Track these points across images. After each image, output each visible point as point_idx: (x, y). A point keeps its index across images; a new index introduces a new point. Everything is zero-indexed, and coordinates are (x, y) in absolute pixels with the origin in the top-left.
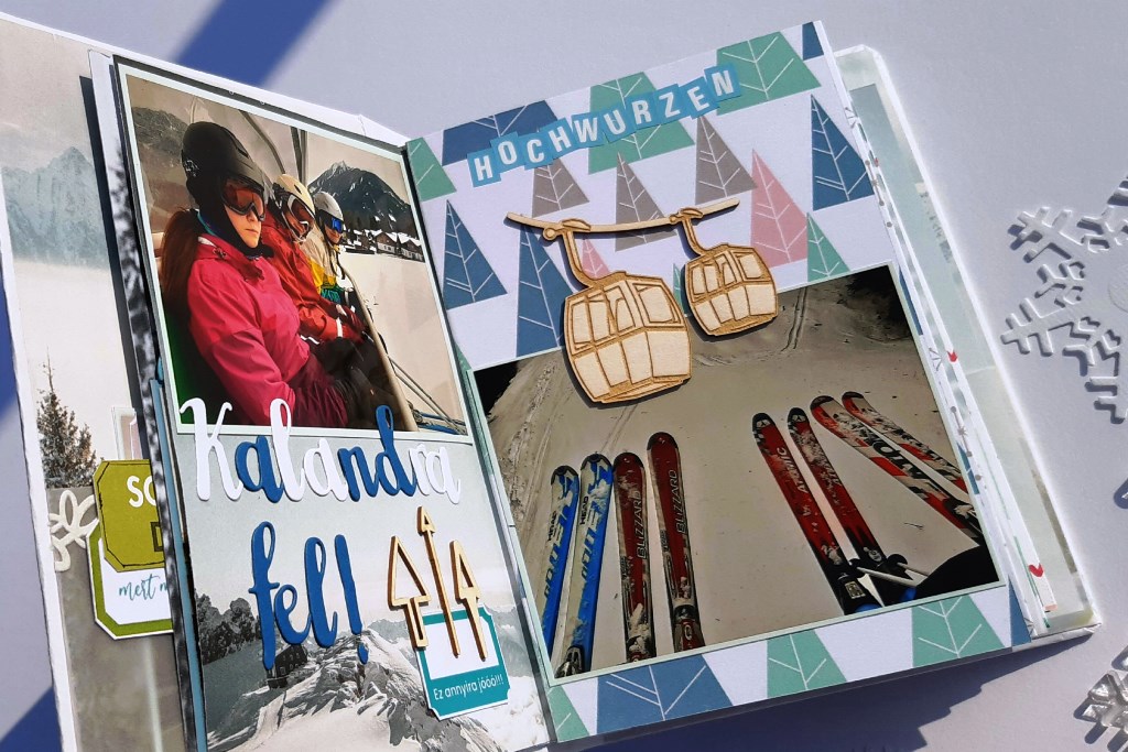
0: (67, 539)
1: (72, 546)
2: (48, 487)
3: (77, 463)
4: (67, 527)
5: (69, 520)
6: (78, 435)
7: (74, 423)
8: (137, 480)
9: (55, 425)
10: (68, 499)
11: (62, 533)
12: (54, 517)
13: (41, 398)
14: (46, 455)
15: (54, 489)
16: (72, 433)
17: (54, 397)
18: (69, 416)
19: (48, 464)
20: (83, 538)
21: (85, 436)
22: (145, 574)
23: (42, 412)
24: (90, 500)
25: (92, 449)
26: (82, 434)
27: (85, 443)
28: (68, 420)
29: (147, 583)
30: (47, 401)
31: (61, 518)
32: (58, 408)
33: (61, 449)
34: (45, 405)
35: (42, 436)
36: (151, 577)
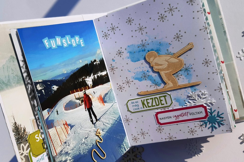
0: (24, 155)
1: (25, 156)
2: (17, 145)
3: (23, 136)
4: (23, 152)
5: (23, 150)
6: (23, 129)
7: (21, 127)
8: (37, 135)
9: (17, 129)
10: (23, 146)
11: (22, 154)
12: (20, 151)
13: (12, 124)
14: (16, 137)
15: (19, 145)
16: (21, 129)
17: (15, 123)
18: (20, 126)
19: (16, 139)
20: (27, 153)
21: (24, 128)
22: (42, 155)
23: (13, 128)
24: (27, 144)
25: (26, 131)
26: (23, 128)
27: (24, 130)
28: (20, 127)
29: (43, 157)
30: (14, 124)
31: (22, 151)
32: (17, 125)
33: (19, 134)
34: (14, 125)
35: (14, 133)
36: (43, 155)
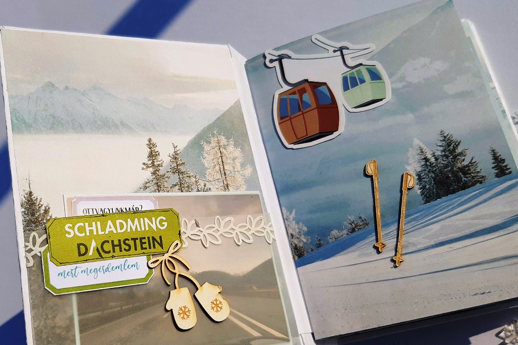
0: (33, 253)
1: (34, 257)
2: (24, 231)
3: (42, 220)
4: (33, 248)
5: (34, 245)
6: (43, 208)
7: (41, 203)
8: (71, 225)
9: (30, 204)
10: (34, 236)
11: (30, 251)
12: (27, 244)
14: (24, 218)
15: (28, 232)
16: (40, 207)
17: (31, 193)
18: (38, 200)
19: (25, 222)
20: (40, 252)
21: (47, 208)
22: (74, 266)
23: (24, 199)
24: (45, 236)
25: (50, 214)
26: (45, 207)
27: (46, 211)
28: (38, 202)
29: (74, 271)
30: (27, 194)
31: (30, 245)
32: (33, 197)
33: (33, 215)
34: (26, 196)
35: (23, 210)
36: (76, 268)
